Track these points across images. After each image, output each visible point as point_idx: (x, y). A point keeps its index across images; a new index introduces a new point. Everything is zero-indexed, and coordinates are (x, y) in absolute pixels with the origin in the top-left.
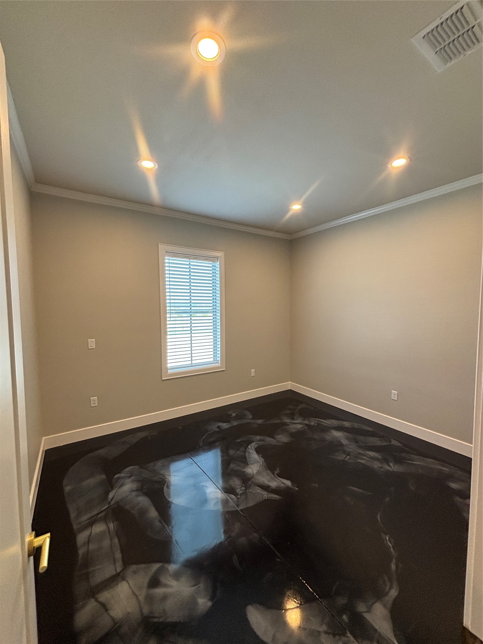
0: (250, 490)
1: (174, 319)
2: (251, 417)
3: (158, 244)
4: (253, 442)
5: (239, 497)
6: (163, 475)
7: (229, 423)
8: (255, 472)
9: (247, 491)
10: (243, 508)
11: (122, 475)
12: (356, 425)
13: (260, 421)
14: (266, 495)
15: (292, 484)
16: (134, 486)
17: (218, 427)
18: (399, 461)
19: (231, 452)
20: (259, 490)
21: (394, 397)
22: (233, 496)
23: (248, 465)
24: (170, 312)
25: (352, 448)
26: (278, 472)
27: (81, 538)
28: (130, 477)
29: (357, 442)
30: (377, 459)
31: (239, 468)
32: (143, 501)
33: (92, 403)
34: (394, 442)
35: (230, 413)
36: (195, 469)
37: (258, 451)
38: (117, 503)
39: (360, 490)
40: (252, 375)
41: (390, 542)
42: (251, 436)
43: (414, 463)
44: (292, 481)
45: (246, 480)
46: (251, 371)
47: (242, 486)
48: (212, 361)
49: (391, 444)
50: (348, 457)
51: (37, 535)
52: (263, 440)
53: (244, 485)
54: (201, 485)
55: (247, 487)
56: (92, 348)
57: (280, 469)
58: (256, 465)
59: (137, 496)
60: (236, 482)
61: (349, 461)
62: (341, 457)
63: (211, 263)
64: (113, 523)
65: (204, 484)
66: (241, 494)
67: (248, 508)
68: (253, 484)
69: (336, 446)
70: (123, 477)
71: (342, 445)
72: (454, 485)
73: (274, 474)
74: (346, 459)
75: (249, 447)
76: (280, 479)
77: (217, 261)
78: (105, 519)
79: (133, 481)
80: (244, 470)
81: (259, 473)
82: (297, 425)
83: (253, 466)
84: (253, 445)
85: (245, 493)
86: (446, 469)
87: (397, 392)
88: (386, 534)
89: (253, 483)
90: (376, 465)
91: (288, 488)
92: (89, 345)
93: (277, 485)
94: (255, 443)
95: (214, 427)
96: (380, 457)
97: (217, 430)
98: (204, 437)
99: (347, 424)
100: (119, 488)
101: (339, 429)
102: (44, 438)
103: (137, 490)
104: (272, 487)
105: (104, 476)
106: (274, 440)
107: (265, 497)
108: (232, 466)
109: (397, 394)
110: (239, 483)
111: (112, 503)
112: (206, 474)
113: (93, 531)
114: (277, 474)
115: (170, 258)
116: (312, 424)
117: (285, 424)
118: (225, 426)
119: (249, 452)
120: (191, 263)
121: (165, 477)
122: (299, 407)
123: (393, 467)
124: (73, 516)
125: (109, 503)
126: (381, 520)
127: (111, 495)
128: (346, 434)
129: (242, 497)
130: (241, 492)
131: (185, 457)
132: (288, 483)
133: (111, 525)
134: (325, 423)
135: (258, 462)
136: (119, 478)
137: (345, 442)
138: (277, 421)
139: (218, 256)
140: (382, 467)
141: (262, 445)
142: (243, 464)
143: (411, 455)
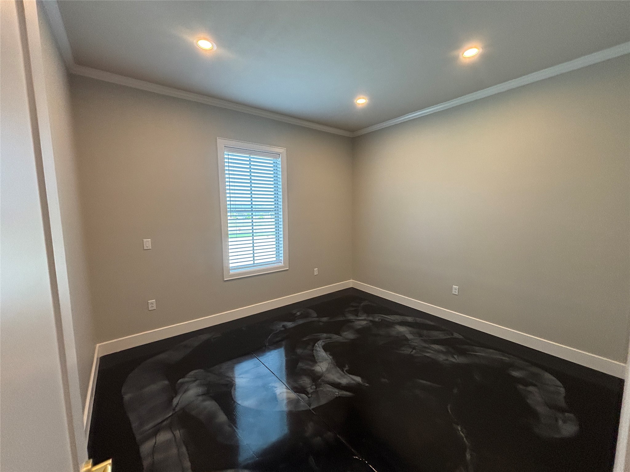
0: (321, 389)
1: (235, 218)
2: (316, 315)
3: (217, 138)
4: (318, 340)
5: (310, 395)
6: (230, 377)
7: (293, 323)
8: (324, 369)
9: (318, 389)
10: (315, 407)
11: (186, 379)
12: (419, 320)
13: (325, 319)
14: (337, 393)
15: (362, 381)
16: (200, 390)
17: (284, 326)
18: (462, 353)
19: (299, 351)
20: (329, 388)
21: (455, 291)
22: (304, 395)
23: (316, 362)
24: (231, 211)
25: (417, 342)
26: (347, 369)
27: (146, 448)
28: (195, 381)
29: (421, 336)
30: (442, 352)
31: (307, 367)
32: (211, 405)
33: (150, 306)
34: (456, 335)
35: (294, 312)
36: (263, 370)
37: (326, 348)
38: (183, 409)
39: (429, 383)
40: (315, 274)
41: (462, 432)
42: (319, 334)
43: (477, 354)
44: (362, 378)
45: (316, 378)
46: (314, 270)
47: (312, 385)
48: (274, 261)
49: (453, 337)
50: (414, 351)
51: (95, 464)
52: (330, 338)
53: (314, 384)
54: (270, 386)
55: (317, 386)
56: (148, 248)
57: (348, 366)
58: (324, 363)
59: (204, 400)
60: (306, 381)
61: (416, 355)
62: (407, 351)
63: (272, 159)
64: (179, 431)
65: (273, 384)
66: (312, 393)
67: (320, 406)
68: (322, 383)
69: (402, 341)
70: (187, 382)
71: (407, 340)
72: (516, 374)
73: (343, 371)
74: (412, 353)
75: (316, 345)
76: (351, 376)
77: (279, 157)
78: (170, 427)
79: (198, 385)
80: (313, 369)
81: (327, 370)
82: (362, 321)
83: (322, 364)
84: (320, 343)
85: (316, 392)
86: (507, 359)
87: (458, 287)
88: (458, 425)
89: (323, 381)
90: (441, 358)
91: (359, 384)
92: (145, 246)
93: (348, 382)
94: (322, 341)
95: (279, 326)
96: (444, 350)
97: (283, 329)
98: (269, 337)
99: (410, 319)
100: (184, 392)
101: (402, 324)
102: (98, 345)
103: (202, 395)
104: (342, 384)
105: (166, 382)
106: (341, 337)
107: (336, 395)
108: (300, 364)
109: (457, 289)
110: (309, 382)
111: (177, 409)
112: (275, 375)
113: (157, 440)
114: (346, 371)
115: (229, 153)
116: (377, 320)
117: (350, 321)
118: (289, 325)
119: (316, 350)
120: (251, 160)
121: (232, 379)
122: (362, 304)
123: (457, 359)
124: (134, 425)
125: (174, 409)
126: (451, 411)
127: (175, 401)
128: (410, 329)
129: (313, 396)
130: (312, 391)
131: (252, 358)
132: (358, 379)
133: (178, 433)
134: (389, 319)
135: (326, 360)
136: (182, 383)
137: (409, 336)
138: (341, 319)
139: (279, 153)
140: (447, 360)
141: (329, 343)
142: (311, 363)
143: (474, 347)
